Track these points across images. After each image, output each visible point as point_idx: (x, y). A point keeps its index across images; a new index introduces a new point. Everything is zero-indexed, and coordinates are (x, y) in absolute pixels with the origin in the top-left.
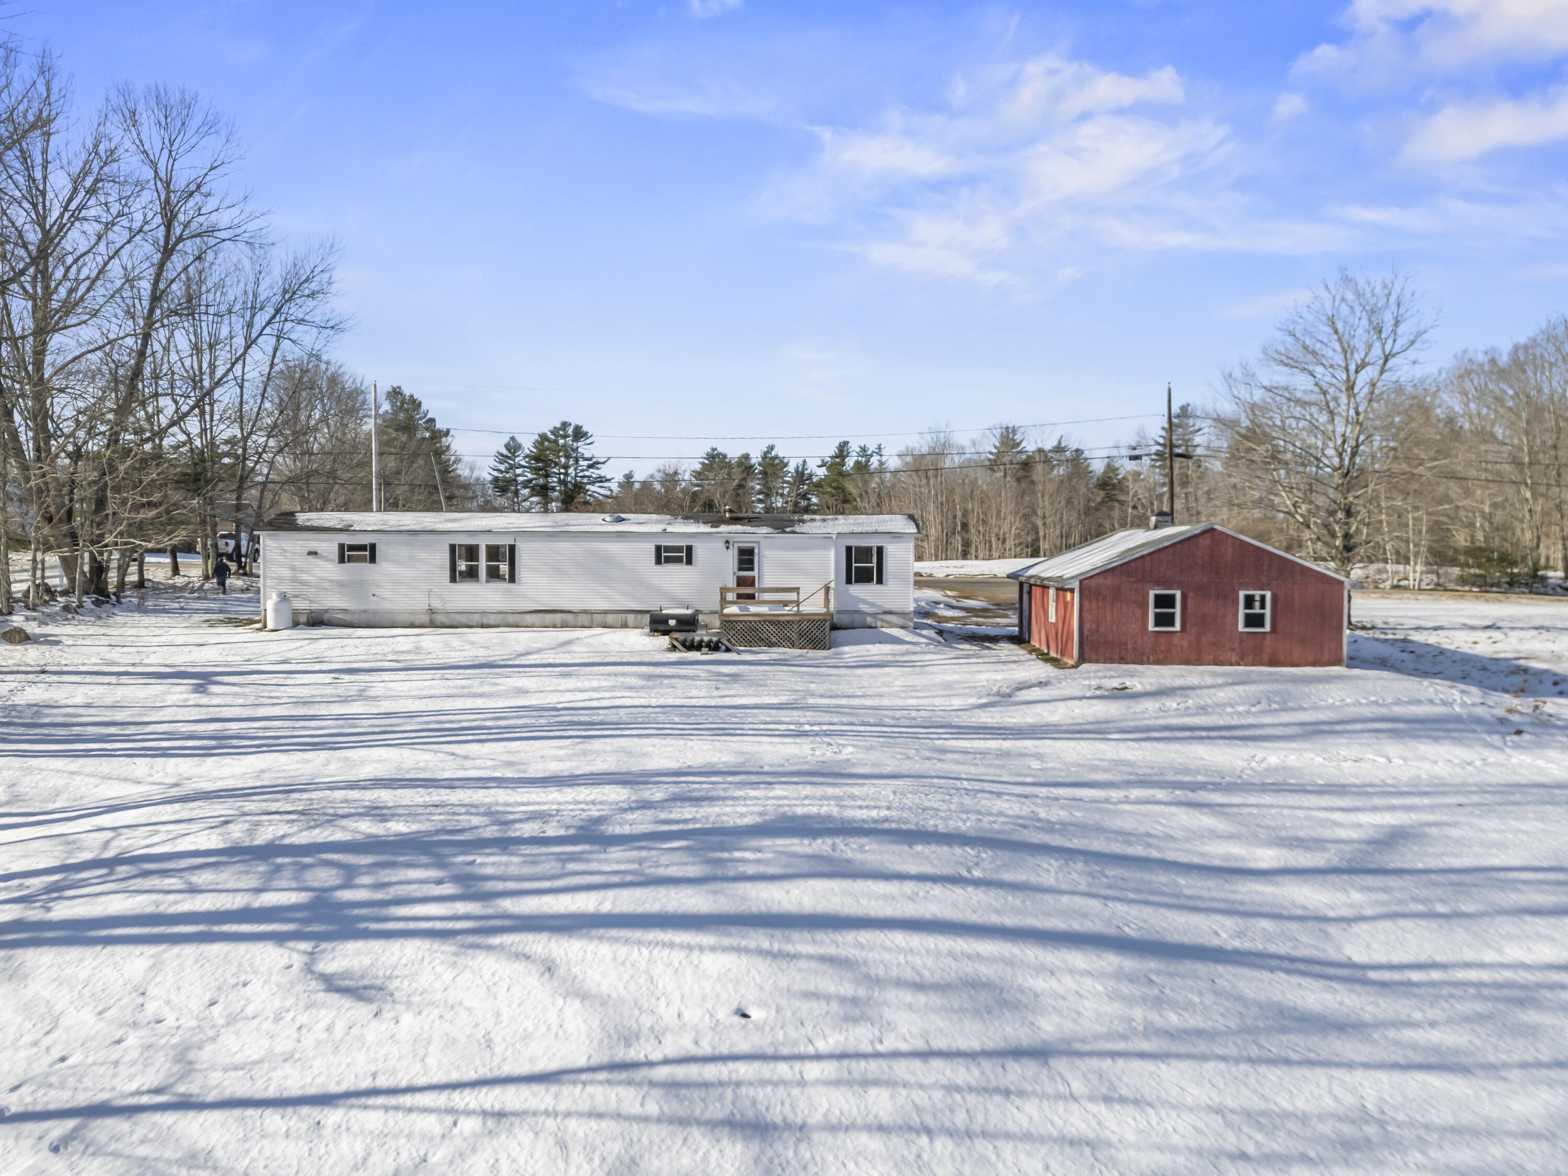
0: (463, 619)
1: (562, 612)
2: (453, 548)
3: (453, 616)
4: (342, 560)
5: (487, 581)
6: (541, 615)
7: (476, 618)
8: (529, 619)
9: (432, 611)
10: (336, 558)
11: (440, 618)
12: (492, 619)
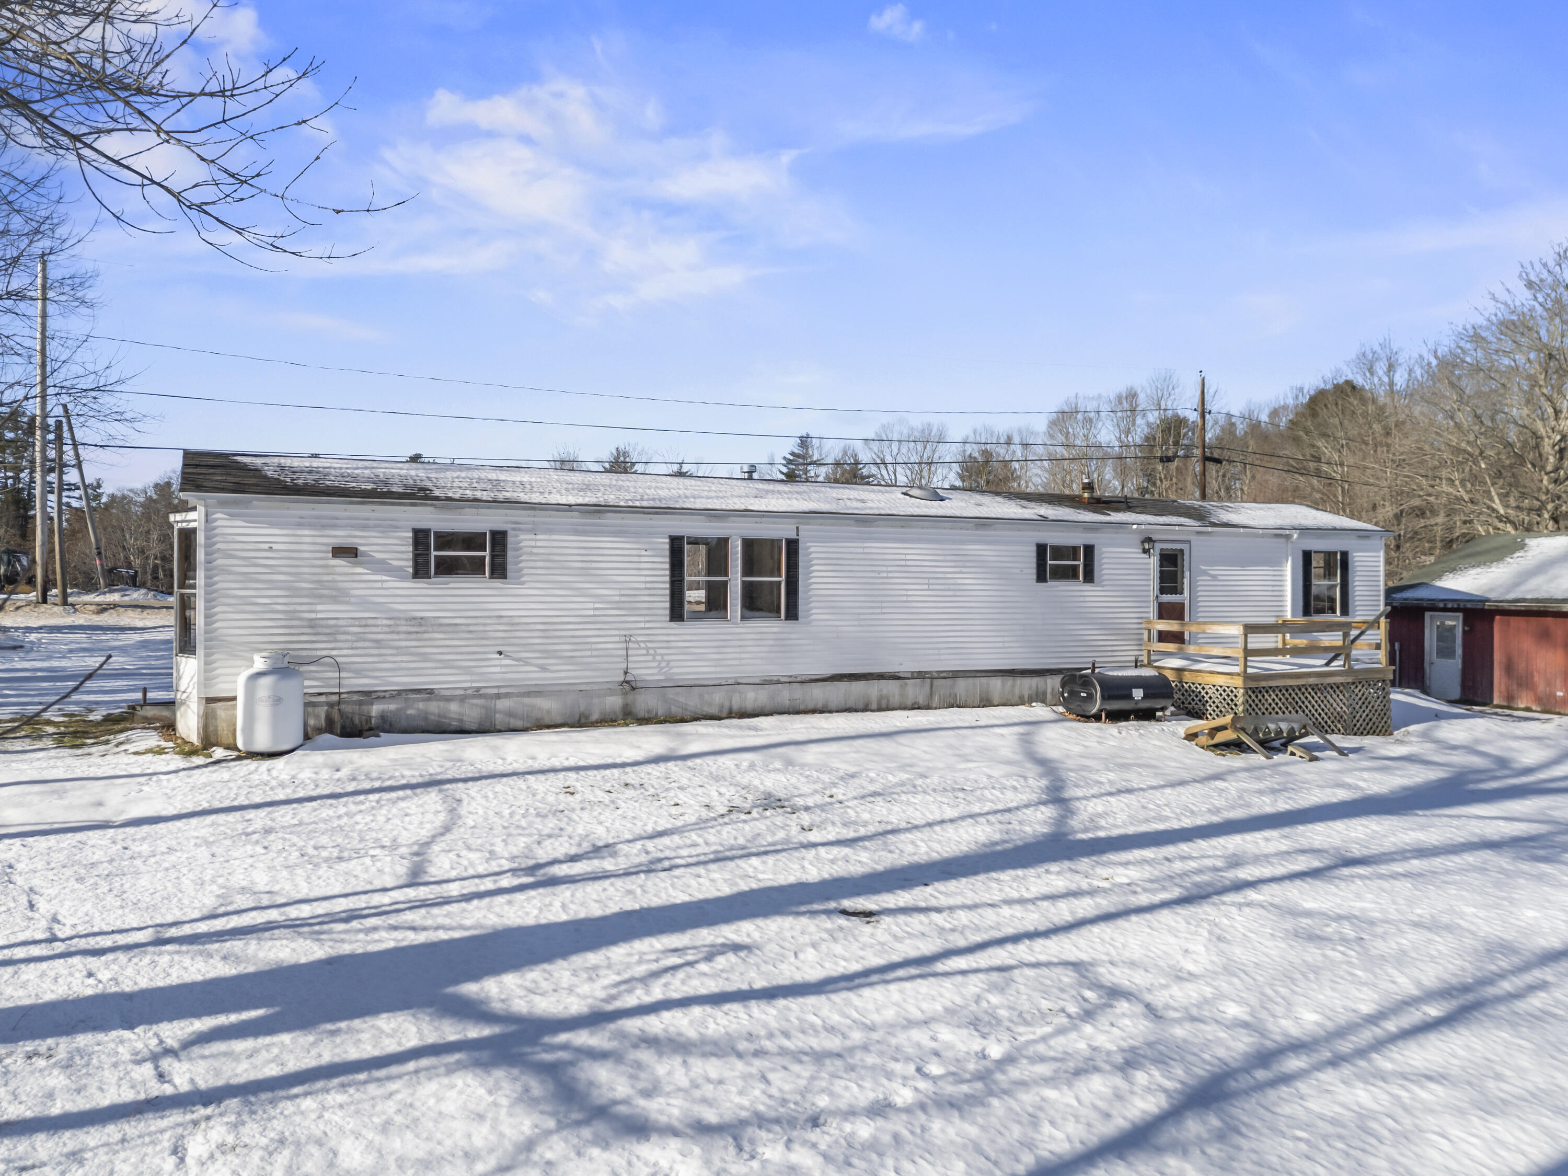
0: (692, 702)
1: (881, 676)
2: (676, 546)
3: (671, 693)
4: (420, 571)
5: (743, 618)
6: (843, 685)
7: (717, 699)
8: (818, 694)
9: (630, 686)
10: (408, 566)
11: (645, 702)
12: (752, 698)
